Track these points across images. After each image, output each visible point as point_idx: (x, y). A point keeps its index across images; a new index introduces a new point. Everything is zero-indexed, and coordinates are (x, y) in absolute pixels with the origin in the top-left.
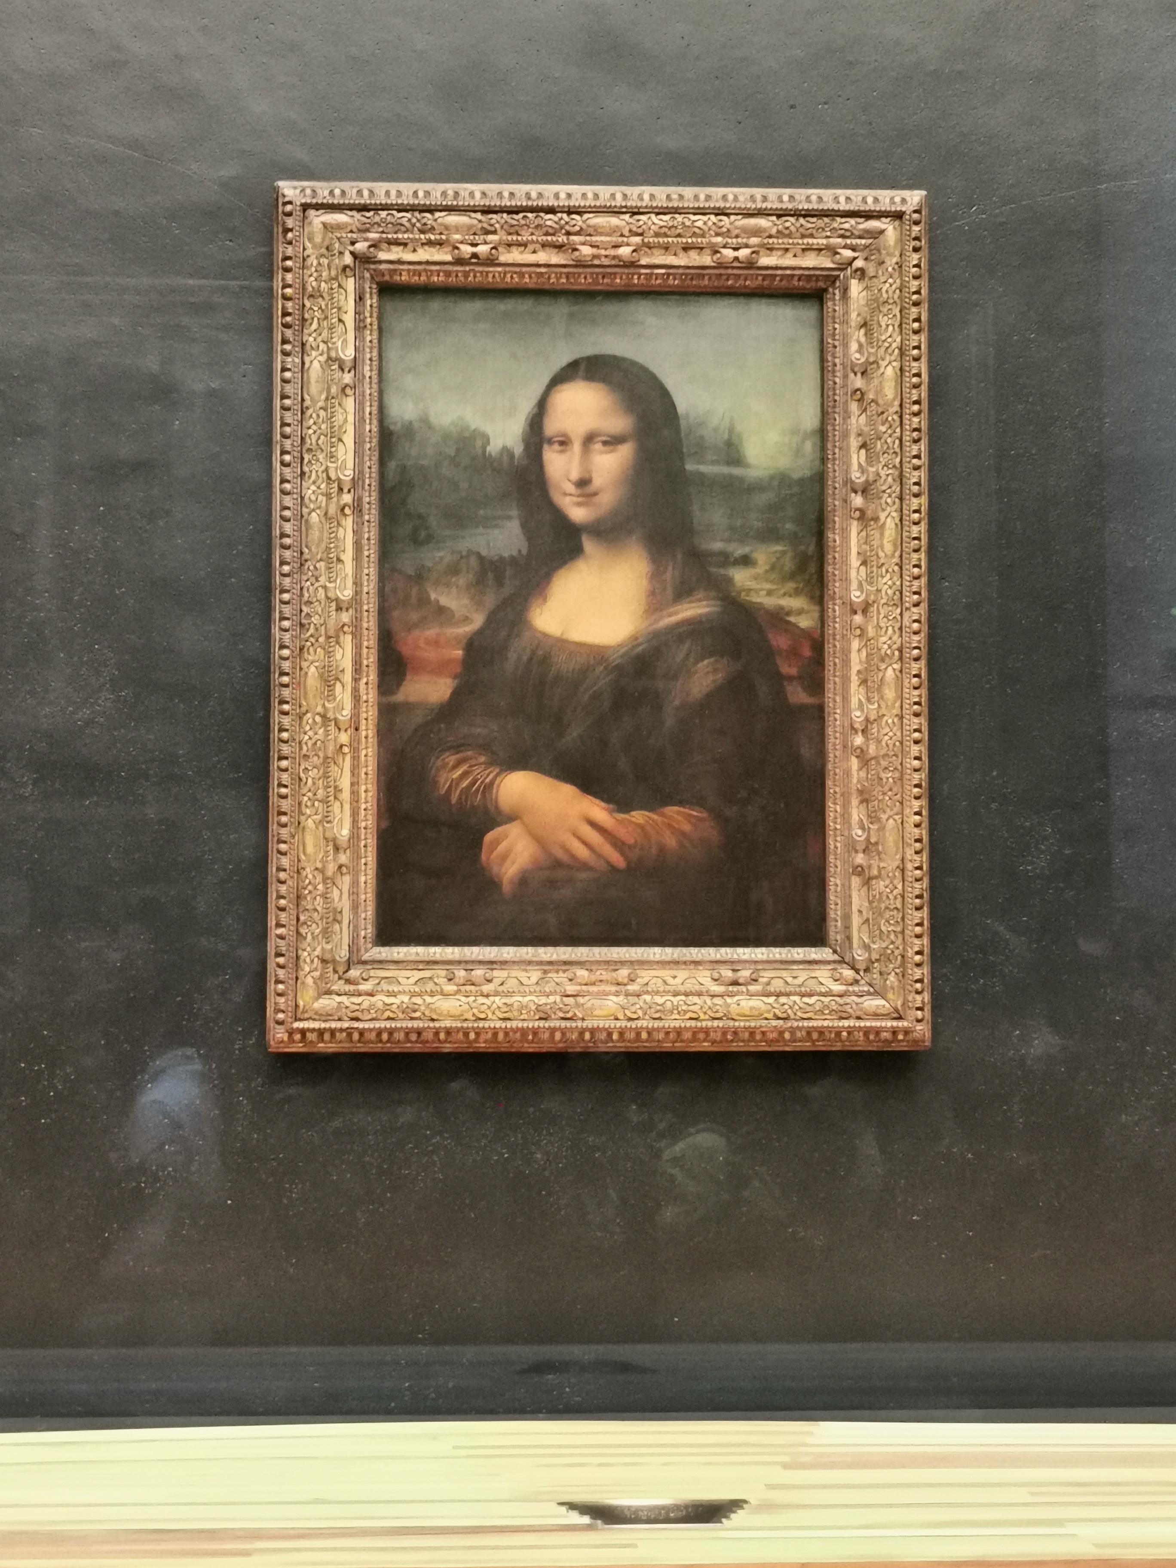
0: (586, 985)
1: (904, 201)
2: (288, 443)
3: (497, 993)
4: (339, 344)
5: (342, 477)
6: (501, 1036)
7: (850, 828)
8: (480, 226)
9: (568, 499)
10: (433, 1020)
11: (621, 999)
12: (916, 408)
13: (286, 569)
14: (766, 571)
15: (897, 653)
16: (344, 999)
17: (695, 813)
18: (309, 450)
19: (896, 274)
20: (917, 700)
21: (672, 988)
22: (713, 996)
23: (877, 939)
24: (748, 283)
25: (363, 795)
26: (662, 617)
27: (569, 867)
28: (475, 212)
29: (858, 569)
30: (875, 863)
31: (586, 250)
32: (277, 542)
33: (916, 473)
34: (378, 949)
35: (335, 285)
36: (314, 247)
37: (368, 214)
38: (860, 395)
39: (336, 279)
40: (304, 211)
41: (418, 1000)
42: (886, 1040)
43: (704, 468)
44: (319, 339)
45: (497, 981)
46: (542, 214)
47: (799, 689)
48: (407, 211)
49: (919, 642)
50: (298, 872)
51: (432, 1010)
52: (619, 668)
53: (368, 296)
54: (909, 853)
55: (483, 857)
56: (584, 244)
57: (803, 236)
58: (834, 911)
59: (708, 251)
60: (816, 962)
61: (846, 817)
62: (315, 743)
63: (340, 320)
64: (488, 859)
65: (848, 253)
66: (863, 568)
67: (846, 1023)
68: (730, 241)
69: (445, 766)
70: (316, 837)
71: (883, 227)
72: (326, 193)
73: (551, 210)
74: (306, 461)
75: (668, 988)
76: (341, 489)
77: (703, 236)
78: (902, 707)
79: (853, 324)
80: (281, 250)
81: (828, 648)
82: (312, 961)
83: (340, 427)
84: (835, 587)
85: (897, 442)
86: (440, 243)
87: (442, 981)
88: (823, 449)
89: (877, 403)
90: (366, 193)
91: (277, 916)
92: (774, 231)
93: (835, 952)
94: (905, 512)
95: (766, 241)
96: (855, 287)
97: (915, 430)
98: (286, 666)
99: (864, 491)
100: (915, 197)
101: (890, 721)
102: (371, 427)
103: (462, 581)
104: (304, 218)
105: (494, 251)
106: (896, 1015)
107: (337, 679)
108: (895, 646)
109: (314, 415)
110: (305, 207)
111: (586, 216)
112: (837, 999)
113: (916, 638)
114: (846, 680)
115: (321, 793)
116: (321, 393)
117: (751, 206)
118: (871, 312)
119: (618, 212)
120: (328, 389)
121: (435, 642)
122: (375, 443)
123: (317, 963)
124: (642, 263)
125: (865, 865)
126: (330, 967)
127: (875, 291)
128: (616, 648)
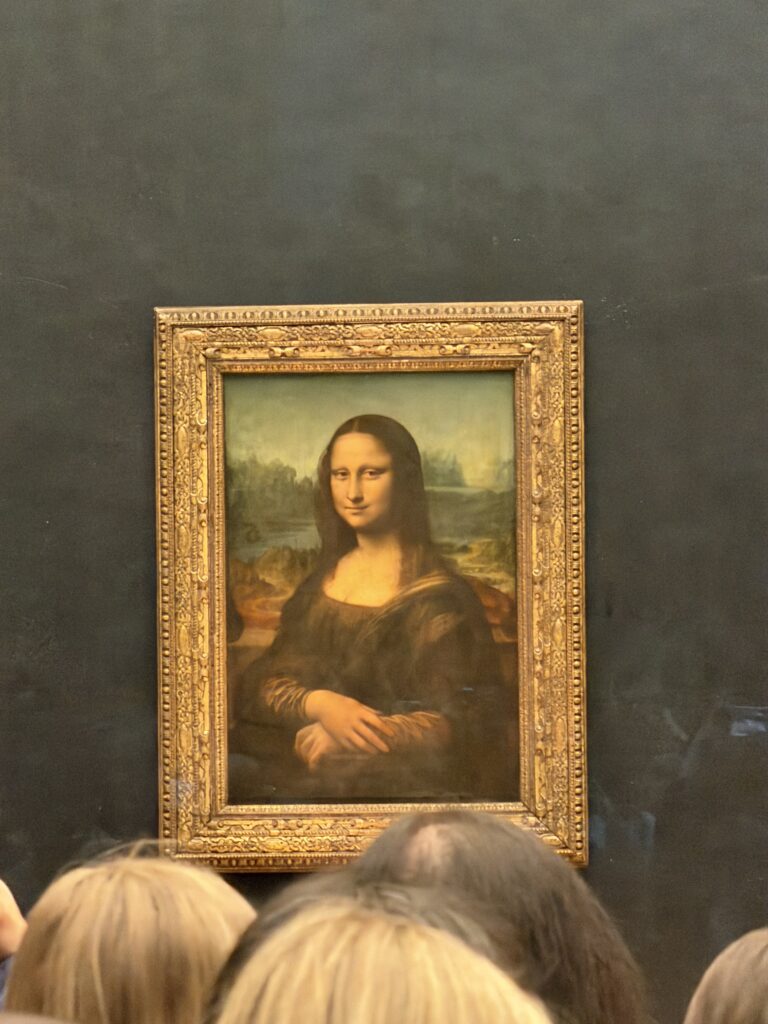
0: (362, 829)
1: (566, 310)
2: (165, 481)
3: (305, 835)
4: (197, 415)
5: (200, 502)
6: (308, 862)
7: (534, 725)
8: (287, 335)
9: (348, 511)
10: (264, 852)
12: (575, 447)
13: (165, 563)
14: (478, 556)
15: (563, 610)
16: (207, 839)
17: (433, 716)
18: (179, 486)
19: (561, 359)
20: (576, 640)
23: (550, 796)
24: (464, 366)
25: (217, 708)
26: (411, 588)
27: (353, 753)
28: (284, 326)
29: (537, 554)
30: (549, 747)
31: (357, 349)
32: (159, 545)
33: (575, 491)
34: (229, 807)
35: (194, 377)
36: (180, 353)
37: (214, 330)
38: (537, 440)
39: (194, 373)
40: (173, 329)
41: (254, 840)
43: (437, 489)
44: (184, 413)
45: (305, 827)
46: (327, 326)
47: (501, 633)
48: (239, 327)
49: (578, 602)
50: (177, 759)
51: (264, 846)
52: (381, 621)
53: (215, 382)
54: (572, 740)
55: (296, 746)
56: (355, 345)
57: (499, 335)
58: (524, 779)
59: (436, 347)
60: (510, 812)
61: (531, 717)
62: (185, 676)
63: (197, 400)
64: (299, 747)
65: (529, 346)
66: (540, 554)
68: (450, 340)
69: (269, 688)
70: (187, 736)
71: (551, 327)
72: (187, 316)
73: (333, 323)
74: (177, 492)
76: (199, 511)
77: (433, 337)
78: (566, 645)
79: (533, 392)
80: (159, 354)
81: (520, 607)
82: (187, 816)
83: (198, 470)
84: (524, 566)
85: (562, 470)
86: (262, 347)
87: (270, 827)
88: (515, 474)
89: (549, 445)
90: (212, 315)
91: (164, 788)
92: (479, 333)
93: (524, 805)
94: (567, 517)
95: (474, 339)
96: (534, 368)
97: (574, 462)
98: (167, 625)
99: (540, 503)
100: (574, 305)
101: (559, 654)
102: (219, 468)
103: (280, 566)
104: (173, 333)
105: (296, 351)
106: (563, 846)
107: (199, 633)
108: (562, 605)
109: (182, 463)
110: (174, 327)
111: (356, 326)
113: (576, 599)
114: (530, 627)
115: (190, 708)
116: (185, 448)
117: (464, 316)
118: (544, 384)
119: (376, 323)
120: (190, 446)
121: (262, 607)
122: (222, 477)
123: (190, 817)
124: (394, 356)
125: (543, 748)
126: (198, 819)
127: (547, 370)
128: (380, 608)
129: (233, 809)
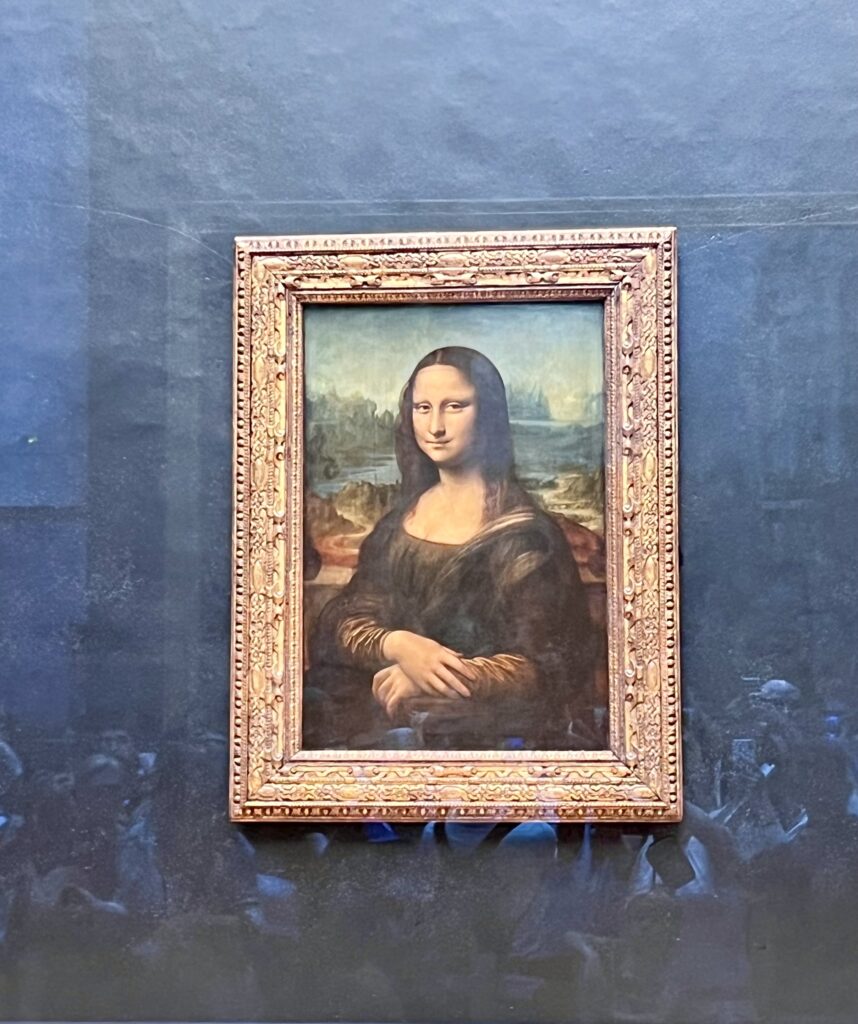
0: (442, 777)
1: (659, 235)
2: (241, 412)
3: (381, 782)
4: (275, 346)
5: (277, 435)
6: (384, 812)
7: (623, 669)
8: (368, 263)
9: (430, 446)
10: (338, 800)
11: (466, 787)
12: (668, 378)
13: (240, 497)
14: (565, 492)
15: (655, 547)
16: (279, 786)
17: (517, 658)
18: (255, 417)
19: (653, 286)
20: (670, 579)
21: (501, 779)
22: (530, 785)
23: (643, 745)
24: (552, 295)
25: (292, 648)
26: (493, 525)
27: (432, 696)
28: (365, 254)
29: (628, 489)
30: (641, 693)
31: (440, 277)
32: (235, 478)
33: (668, 423)
34: (303, 752)
35: (272, 306)
36: (259, 280)
37: (293, 258)
38: (628, 370)
39: (273, 302)
40: (252, 257)
41: (328, 787)
42: (649, 815)
43: (521, 422)
44: (262, 343)
45: (382, 774)
46: (410, 254)
47: (589, 573)
48: (320, 255)
49: (671, 539)
50: (249, 701)
51: (338, 794)
52: (464, 560)
53: (294, 312)
54: (665, 685)
55: (374, 689)
56: (438, 272)
57: (589, 262)
58: (614, 727)
59: (523, 275)
60: (599, 761)
61: (621, 661)
62: (260, 614)
63: (276, 330)
64: (377, 690)
65: (620, 273)
66: (631, 489)
67: (621, 803)
68: (538, 267)
69: (347, 628)
70: (260, 677)
71: (644, 254)
72: (267, 244)
73: (416, 251)
74: (253, 424)
75: (497, 779)
76: (276, 443)
77: (520, 264)
78: (659, 584)
79: (624, 321)
80: (238, 283)
81: (608, 544)
82: (258, 761)
83: (276, 402)
84: (613, 503)
85: (655, 402)
86: (342, 276)
87: (345, 774)
88: (605, 407)
89: (640, 376)
90: (293, 244)
91: (236, 731)
93: (614, 754)
94: (660, 450)
95: (563, 266)
96: (625, 295)
97: (668, 393)
98: (241, 562)
99: (631, 436)
100: (666, 232)
101: (650, 594)
102: (297, 400)
103: (358, 502)
104: (252, 262)
105: (378, 280)
106: (656, 798)
107: (274, 570)
108: (653, 543)
109: (259, 395)
110: (252, 255)
111: (440, 254)
112: (615, 787)
113: (669, 536)
114: (620, 566)
115: (263, 648)
116: (262, 379)
117: (552, 243)
118: (637, 313)
119: (461, 250)
120: (268, 376)
121: (340, 544)
122: (300, 411)
123: (261, 761)
124: (478, 284)
125: (633, 694)
126: (270, 765)
127: (638, 299)
128: (462, 546)
129: (307, 754)
